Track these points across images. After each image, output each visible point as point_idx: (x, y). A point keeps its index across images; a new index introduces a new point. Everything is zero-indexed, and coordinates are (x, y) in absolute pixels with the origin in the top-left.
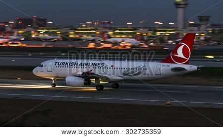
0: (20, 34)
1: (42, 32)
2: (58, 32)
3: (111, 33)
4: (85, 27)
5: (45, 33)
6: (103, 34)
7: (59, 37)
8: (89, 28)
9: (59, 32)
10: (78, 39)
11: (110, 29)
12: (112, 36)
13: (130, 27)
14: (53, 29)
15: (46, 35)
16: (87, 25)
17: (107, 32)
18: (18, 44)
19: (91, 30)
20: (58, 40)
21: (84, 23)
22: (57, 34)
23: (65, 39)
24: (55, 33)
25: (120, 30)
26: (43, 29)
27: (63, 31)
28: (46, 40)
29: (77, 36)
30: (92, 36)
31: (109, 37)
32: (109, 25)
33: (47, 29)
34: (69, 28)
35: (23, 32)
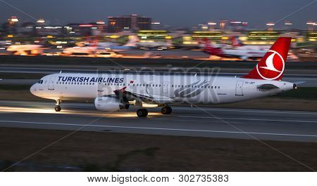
0: (112, 40)
1: (145, 38)
2: (167, 37)
3: (243, 38)
4: (207, 30)
5: (149, 38)
6: (232, 39)
7: (169, 44)
8: (213, 31)
9: (170, 37)
10: (197, 47)
11: (243, 32)
12: (245, 43)
13: (272, 29)
14: (160, 33)
15: (151, 42)
16: (209, 26)
17: (237, 37)
18: (109, 54)
19: (214, 34)
20: (168, 49)
21: (205, 23)
22: (166, 40)
23: (178, 46)
24: (163, 38)
25: (257, 34)
26: (145, 33)
27: (175, 35)
28: (150, 48)
29: (195, 43)
30: (218, 43)
31: (241, 44)
32: (240, 28)
33: (152, 33)
34: (183, 32)
35: (118, 37)
